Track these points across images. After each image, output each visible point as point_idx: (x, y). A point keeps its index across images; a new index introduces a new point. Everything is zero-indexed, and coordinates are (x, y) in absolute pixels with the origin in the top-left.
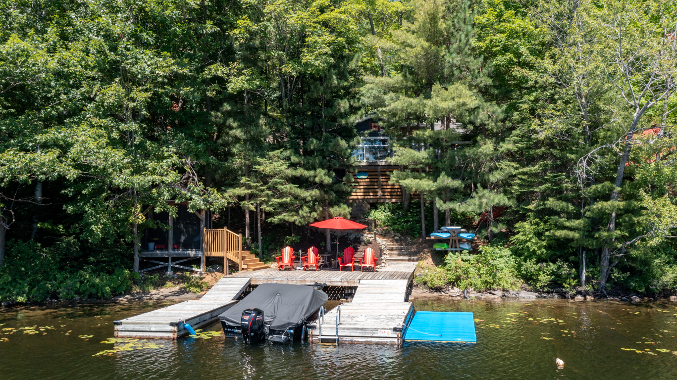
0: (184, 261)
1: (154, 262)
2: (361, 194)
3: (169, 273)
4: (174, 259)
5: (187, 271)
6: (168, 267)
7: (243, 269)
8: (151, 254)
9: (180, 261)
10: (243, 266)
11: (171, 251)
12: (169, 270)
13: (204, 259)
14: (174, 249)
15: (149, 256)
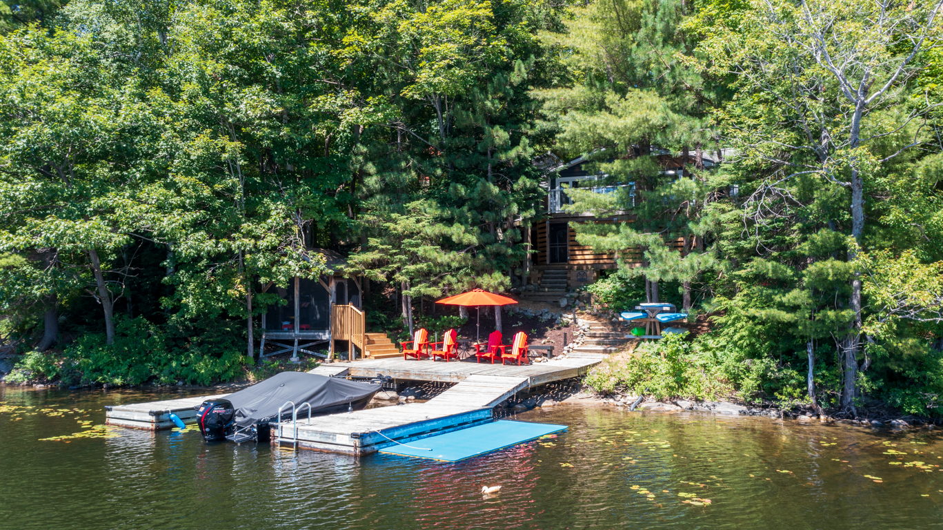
0: (311, 344)
1: (279, 344)
2: (591, 257)
3: (294, 359)
4: (301, 343)
5: (313, 356)
6: (293, 351)
7: (366, 357)
8: (276, 336)
9: (307, 345)
10: (367, 353)
11: (297, 332)
12: (294, 355)
13: (332, 343)
14: (301, 329)
15: (274, 338)
